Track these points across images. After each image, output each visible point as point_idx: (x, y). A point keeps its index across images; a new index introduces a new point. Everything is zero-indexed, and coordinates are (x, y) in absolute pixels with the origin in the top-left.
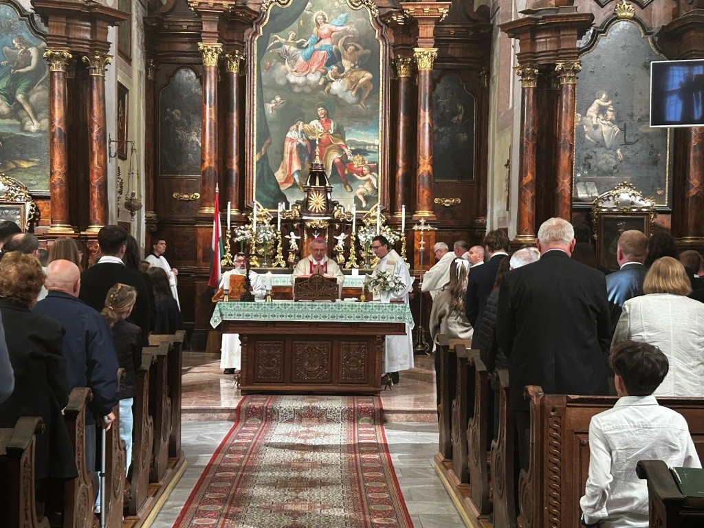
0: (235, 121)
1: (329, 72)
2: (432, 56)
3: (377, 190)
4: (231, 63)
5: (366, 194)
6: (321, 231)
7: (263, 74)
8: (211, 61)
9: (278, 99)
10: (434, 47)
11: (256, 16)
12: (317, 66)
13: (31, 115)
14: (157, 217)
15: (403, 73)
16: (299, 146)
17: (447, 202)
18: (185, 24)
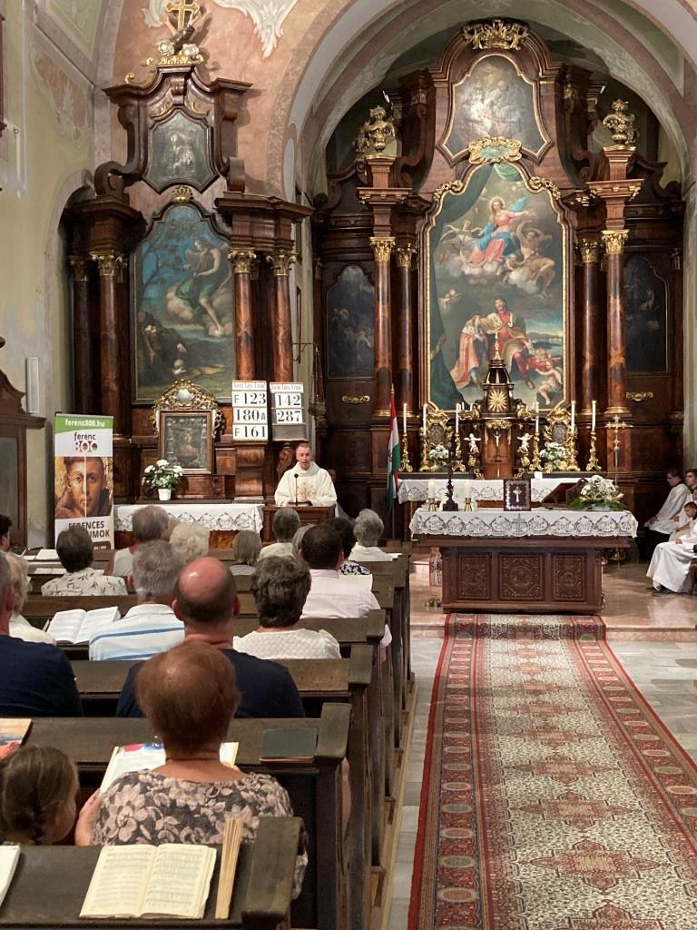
0: (407, 318)
1: (507, 262)
2: (622, 238)
3: (562, 386)
4: (403, 257)
5: (550, 390)
6: (504, 432)
7: (436, 267)
8: (383, 256)
9: (453, 292)
10: (625, 228)
11: (428, 206)
12: (493, 255)
13: (215, 320)
14: (327, 422)
15: (588, 257)
16: (476, 341)
17: (638, 397)
18: (353, 220)
